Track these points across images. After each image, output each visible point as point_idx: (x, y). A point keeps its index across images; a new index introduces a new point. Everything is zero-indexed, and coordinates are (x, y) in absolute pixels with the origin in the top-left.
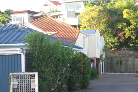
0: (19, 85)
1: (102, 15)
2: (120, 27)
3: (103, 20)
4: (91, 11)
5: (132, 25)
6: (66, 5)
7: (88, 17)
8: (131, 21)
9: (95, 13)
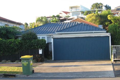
0: (117, 52)
1: (97, 18)
2: (107, 24)
3: (98, 21)
4: (92, 16)
5: (112, 23)
6: (72, 13)
7: (91, 19)
8: (112, 21)
9: (94, 17)
